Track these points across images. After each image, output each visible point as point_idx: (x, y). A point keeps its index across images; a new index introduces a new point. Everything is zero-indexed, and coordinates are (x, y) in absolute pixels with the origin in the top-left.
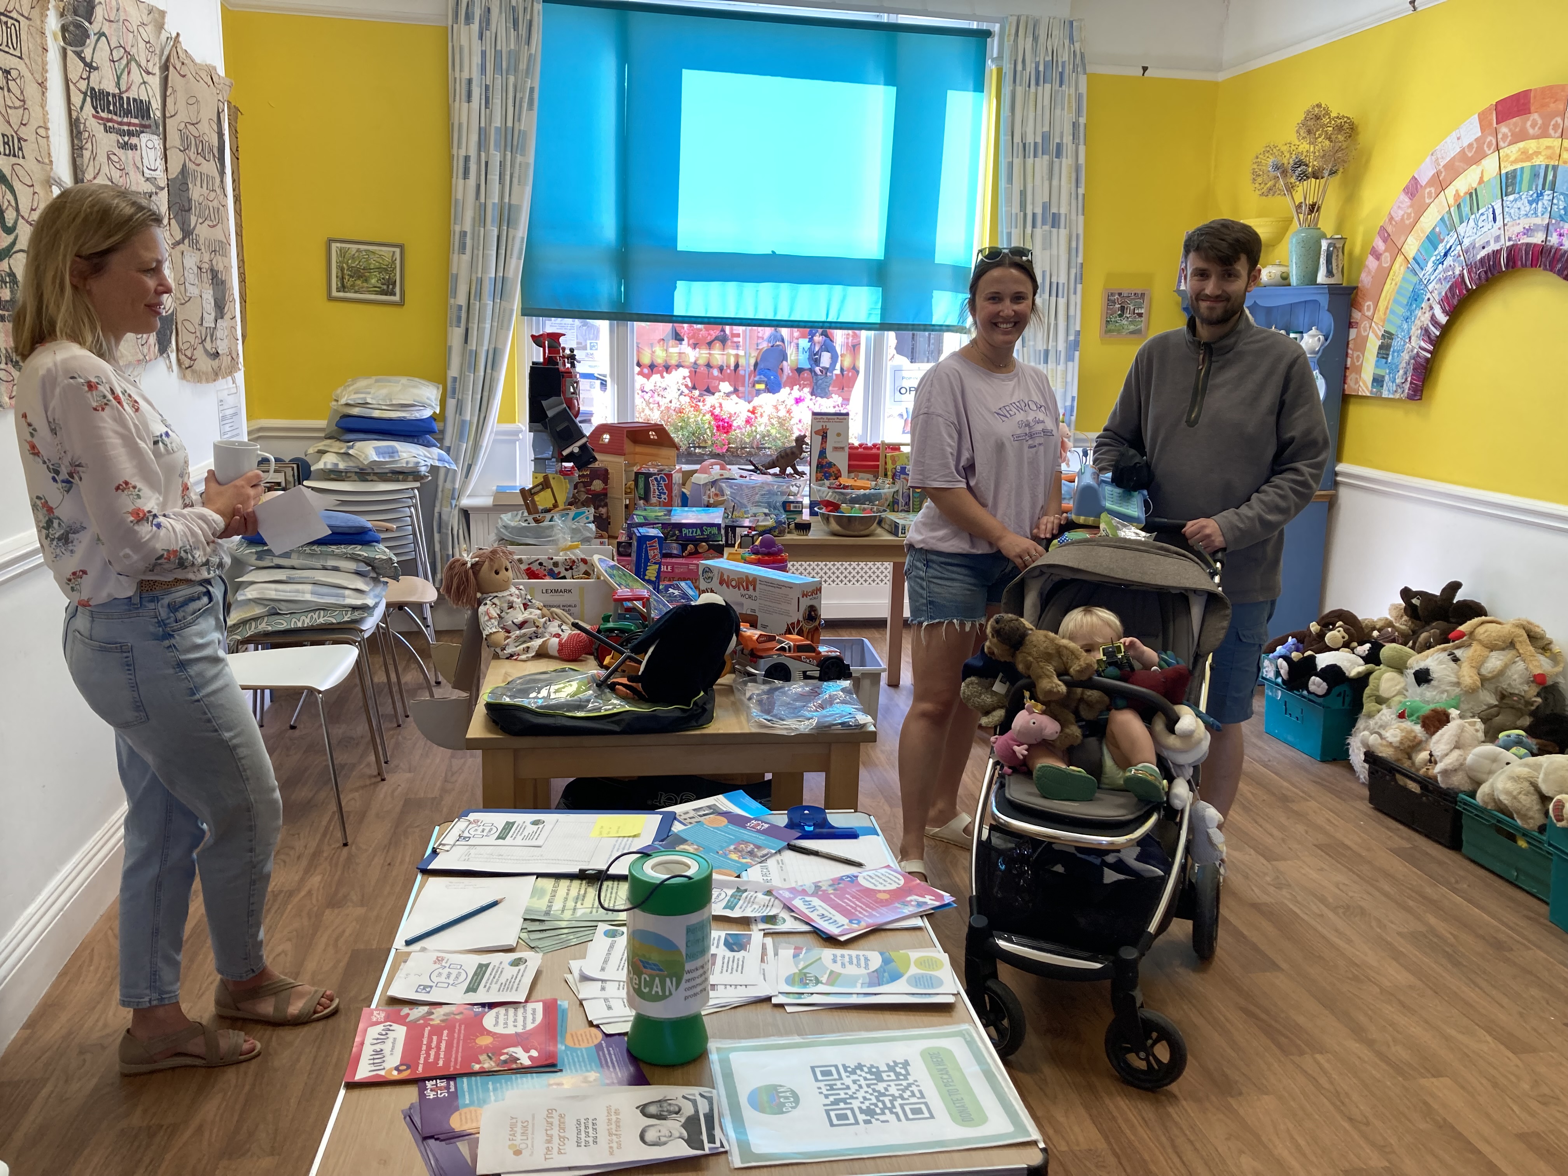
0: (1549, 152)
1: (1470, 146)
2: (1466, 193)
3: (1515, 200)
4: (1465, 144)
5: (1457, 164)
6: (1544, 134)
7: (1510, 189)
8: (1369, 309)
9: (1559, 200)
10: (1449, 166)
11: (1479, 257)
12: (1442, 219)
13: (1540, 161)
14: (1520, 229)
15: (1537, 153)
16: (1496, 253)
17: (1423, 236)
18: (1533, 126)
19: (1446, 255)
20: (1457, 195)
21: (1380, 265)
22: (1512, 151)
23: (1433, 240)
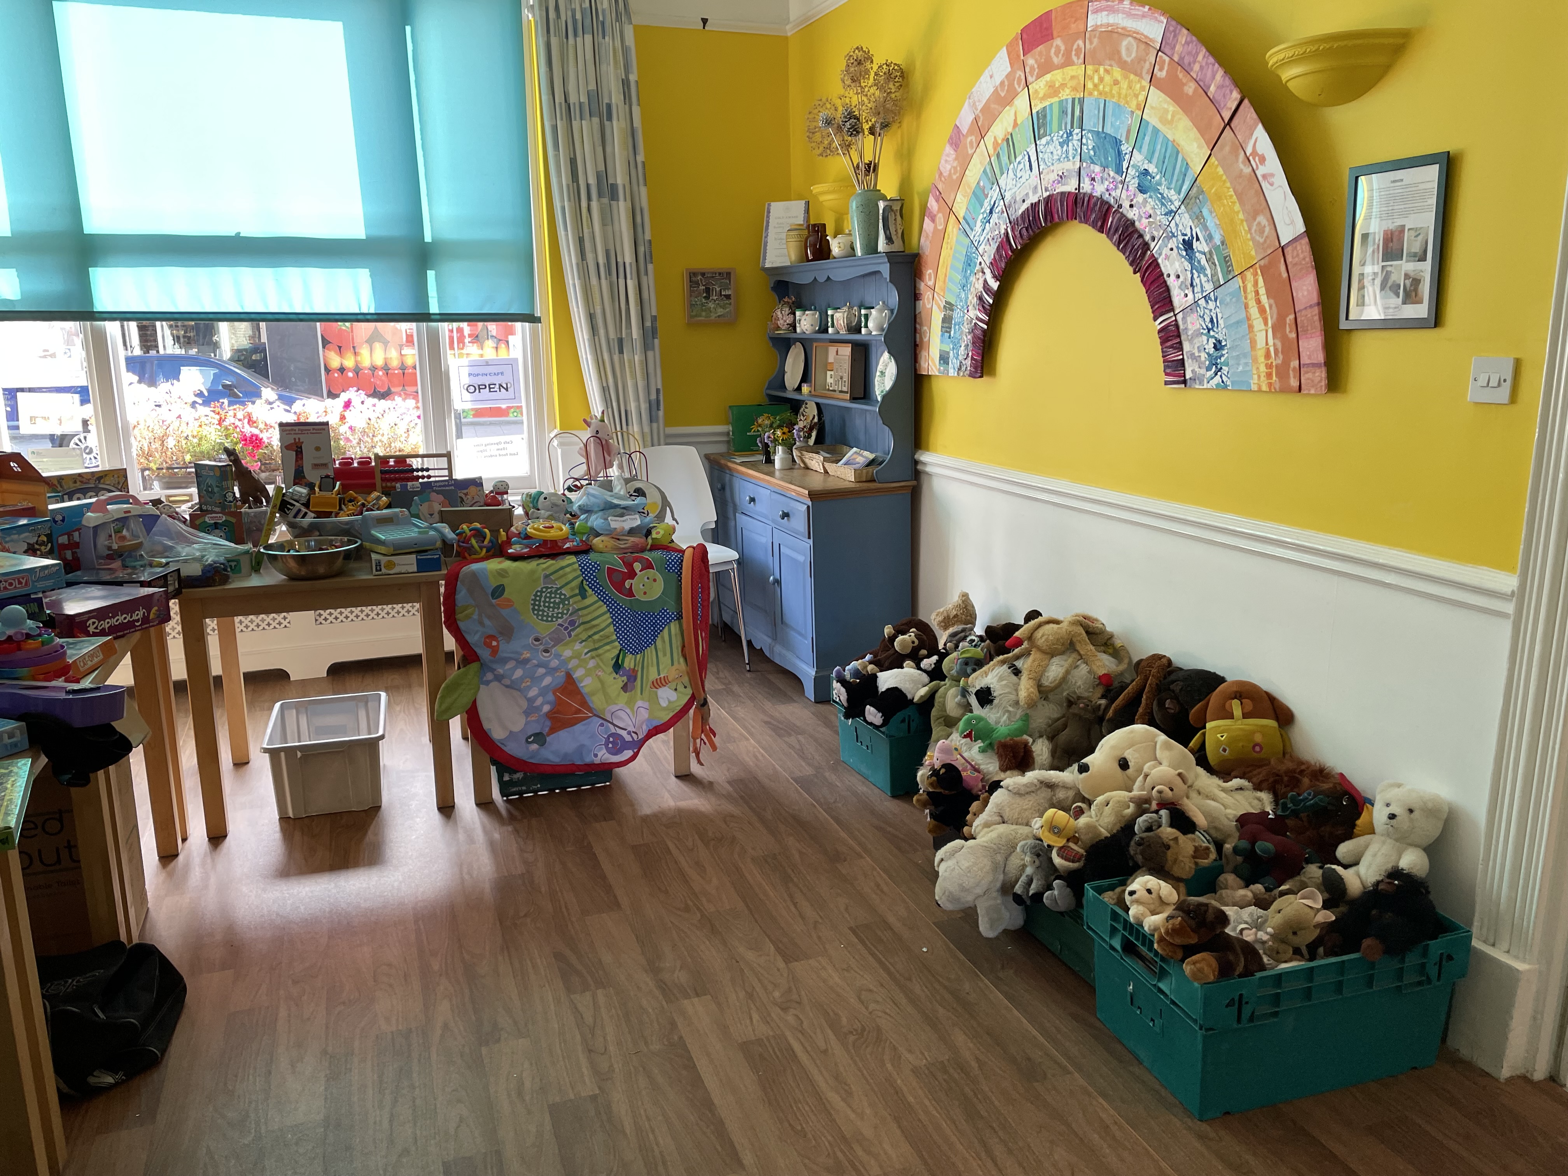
0: (1073, 83)
1: (1002, 83)
2: (1003, 140)
3: (1048, 143)
4: (998, 83)
5: (993, 106)
6: (1068, 62)
7: (1042, 132)
8: (930, 279)
9: (1087, 139)
10: (986, 109)
11: (1020, 212)
12: (985, 171)
13: (1066, 94)
14: (1053, 176)
15: (1063, 85)
16: (1034, 206)
17: (970, 192)
18: (1057, 54)
19: (991, 212)
20: (996, 144)
21: (936, 227)
22: (1039, 86)
23: (979, 195)
